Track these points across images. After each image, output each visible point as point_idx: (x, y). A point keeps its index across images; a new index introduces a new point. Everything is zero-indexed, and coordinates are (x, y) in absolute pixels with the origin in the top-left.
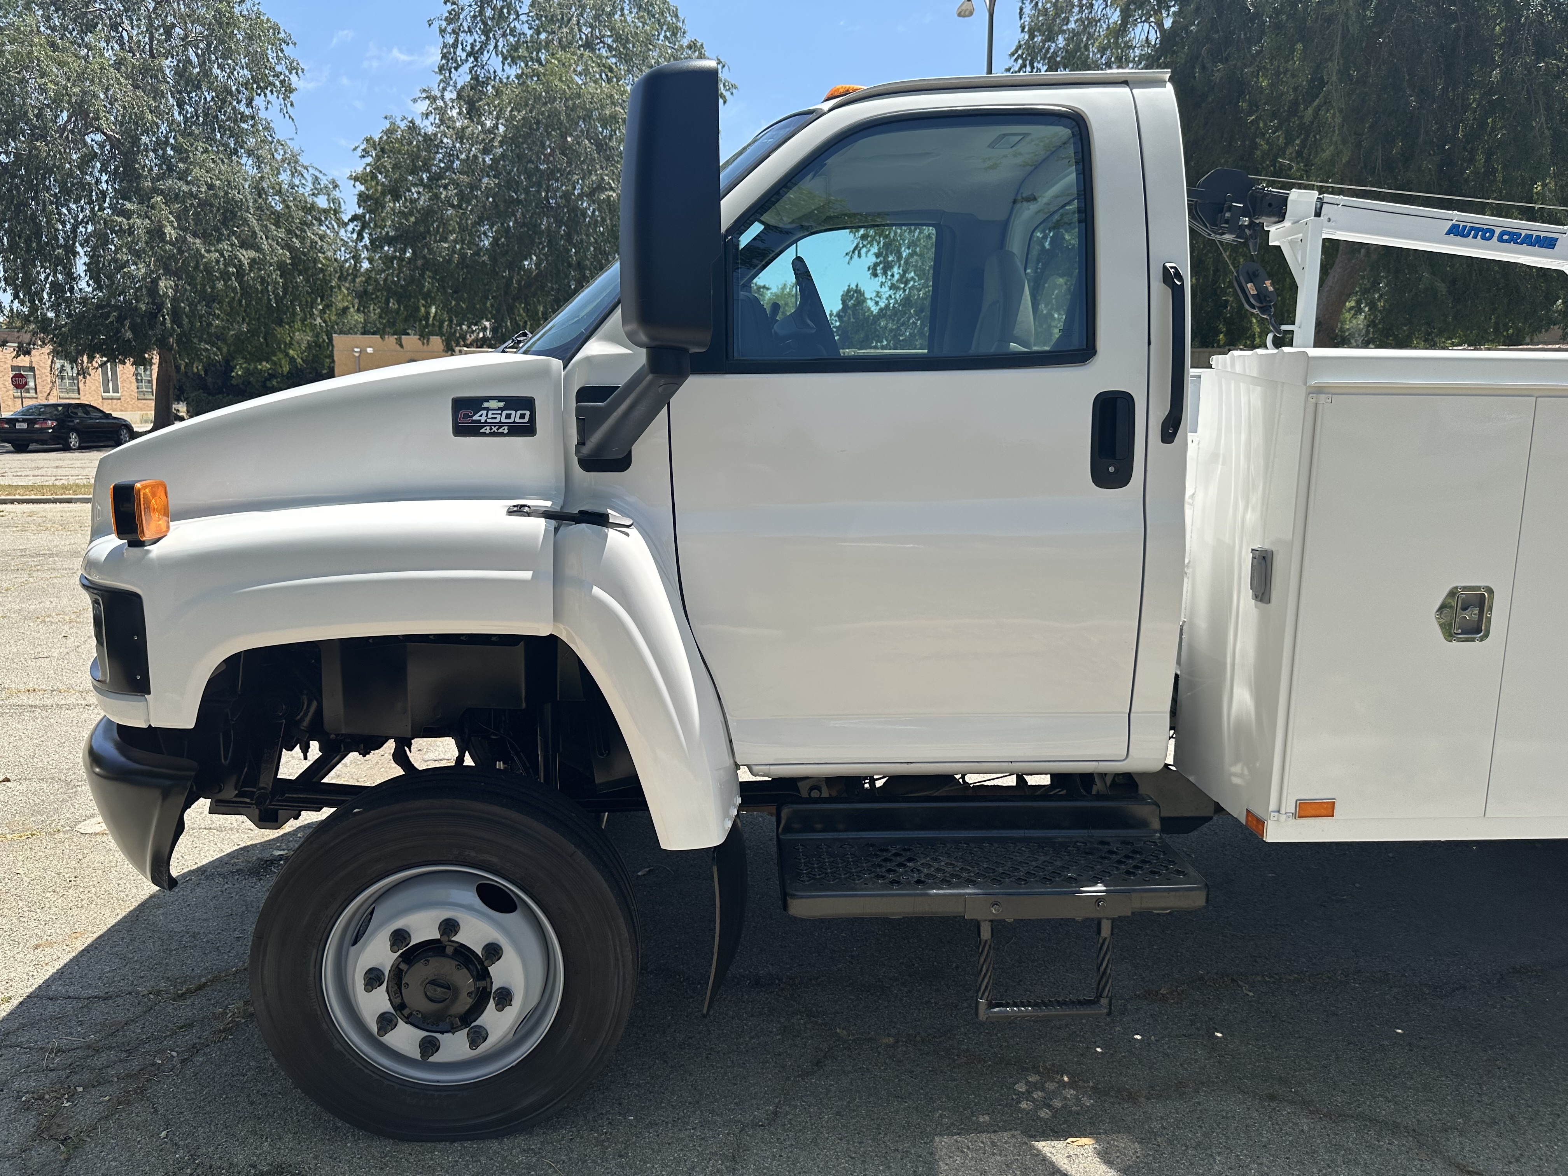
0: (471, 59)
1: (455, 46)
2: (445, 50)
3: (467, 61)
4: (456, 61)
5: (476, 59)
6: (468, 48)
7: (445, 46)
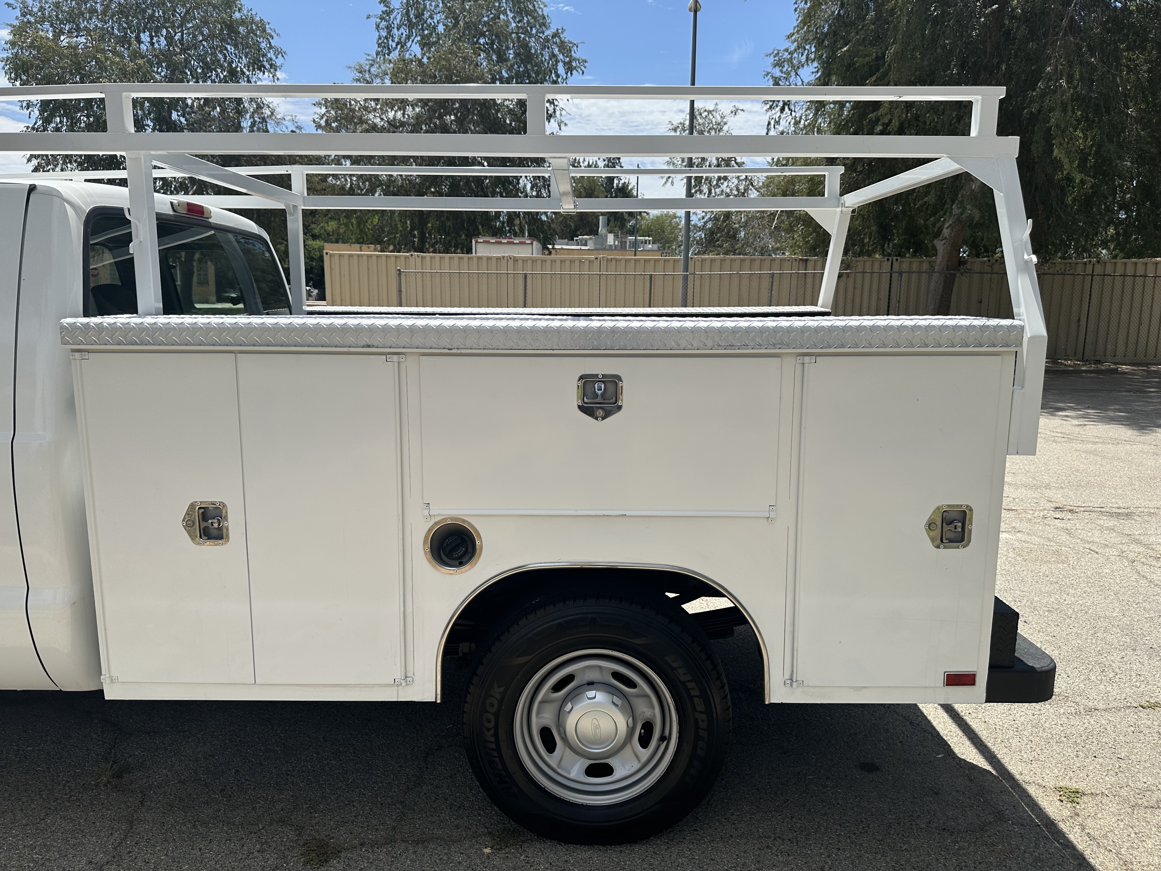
0: (399, 47)
1: (386, 38)
2: (380, 41)
3: (396, 48)
4: (389, 49)
5: (402, 47)
6: (396, 40)
7: (380, 38)
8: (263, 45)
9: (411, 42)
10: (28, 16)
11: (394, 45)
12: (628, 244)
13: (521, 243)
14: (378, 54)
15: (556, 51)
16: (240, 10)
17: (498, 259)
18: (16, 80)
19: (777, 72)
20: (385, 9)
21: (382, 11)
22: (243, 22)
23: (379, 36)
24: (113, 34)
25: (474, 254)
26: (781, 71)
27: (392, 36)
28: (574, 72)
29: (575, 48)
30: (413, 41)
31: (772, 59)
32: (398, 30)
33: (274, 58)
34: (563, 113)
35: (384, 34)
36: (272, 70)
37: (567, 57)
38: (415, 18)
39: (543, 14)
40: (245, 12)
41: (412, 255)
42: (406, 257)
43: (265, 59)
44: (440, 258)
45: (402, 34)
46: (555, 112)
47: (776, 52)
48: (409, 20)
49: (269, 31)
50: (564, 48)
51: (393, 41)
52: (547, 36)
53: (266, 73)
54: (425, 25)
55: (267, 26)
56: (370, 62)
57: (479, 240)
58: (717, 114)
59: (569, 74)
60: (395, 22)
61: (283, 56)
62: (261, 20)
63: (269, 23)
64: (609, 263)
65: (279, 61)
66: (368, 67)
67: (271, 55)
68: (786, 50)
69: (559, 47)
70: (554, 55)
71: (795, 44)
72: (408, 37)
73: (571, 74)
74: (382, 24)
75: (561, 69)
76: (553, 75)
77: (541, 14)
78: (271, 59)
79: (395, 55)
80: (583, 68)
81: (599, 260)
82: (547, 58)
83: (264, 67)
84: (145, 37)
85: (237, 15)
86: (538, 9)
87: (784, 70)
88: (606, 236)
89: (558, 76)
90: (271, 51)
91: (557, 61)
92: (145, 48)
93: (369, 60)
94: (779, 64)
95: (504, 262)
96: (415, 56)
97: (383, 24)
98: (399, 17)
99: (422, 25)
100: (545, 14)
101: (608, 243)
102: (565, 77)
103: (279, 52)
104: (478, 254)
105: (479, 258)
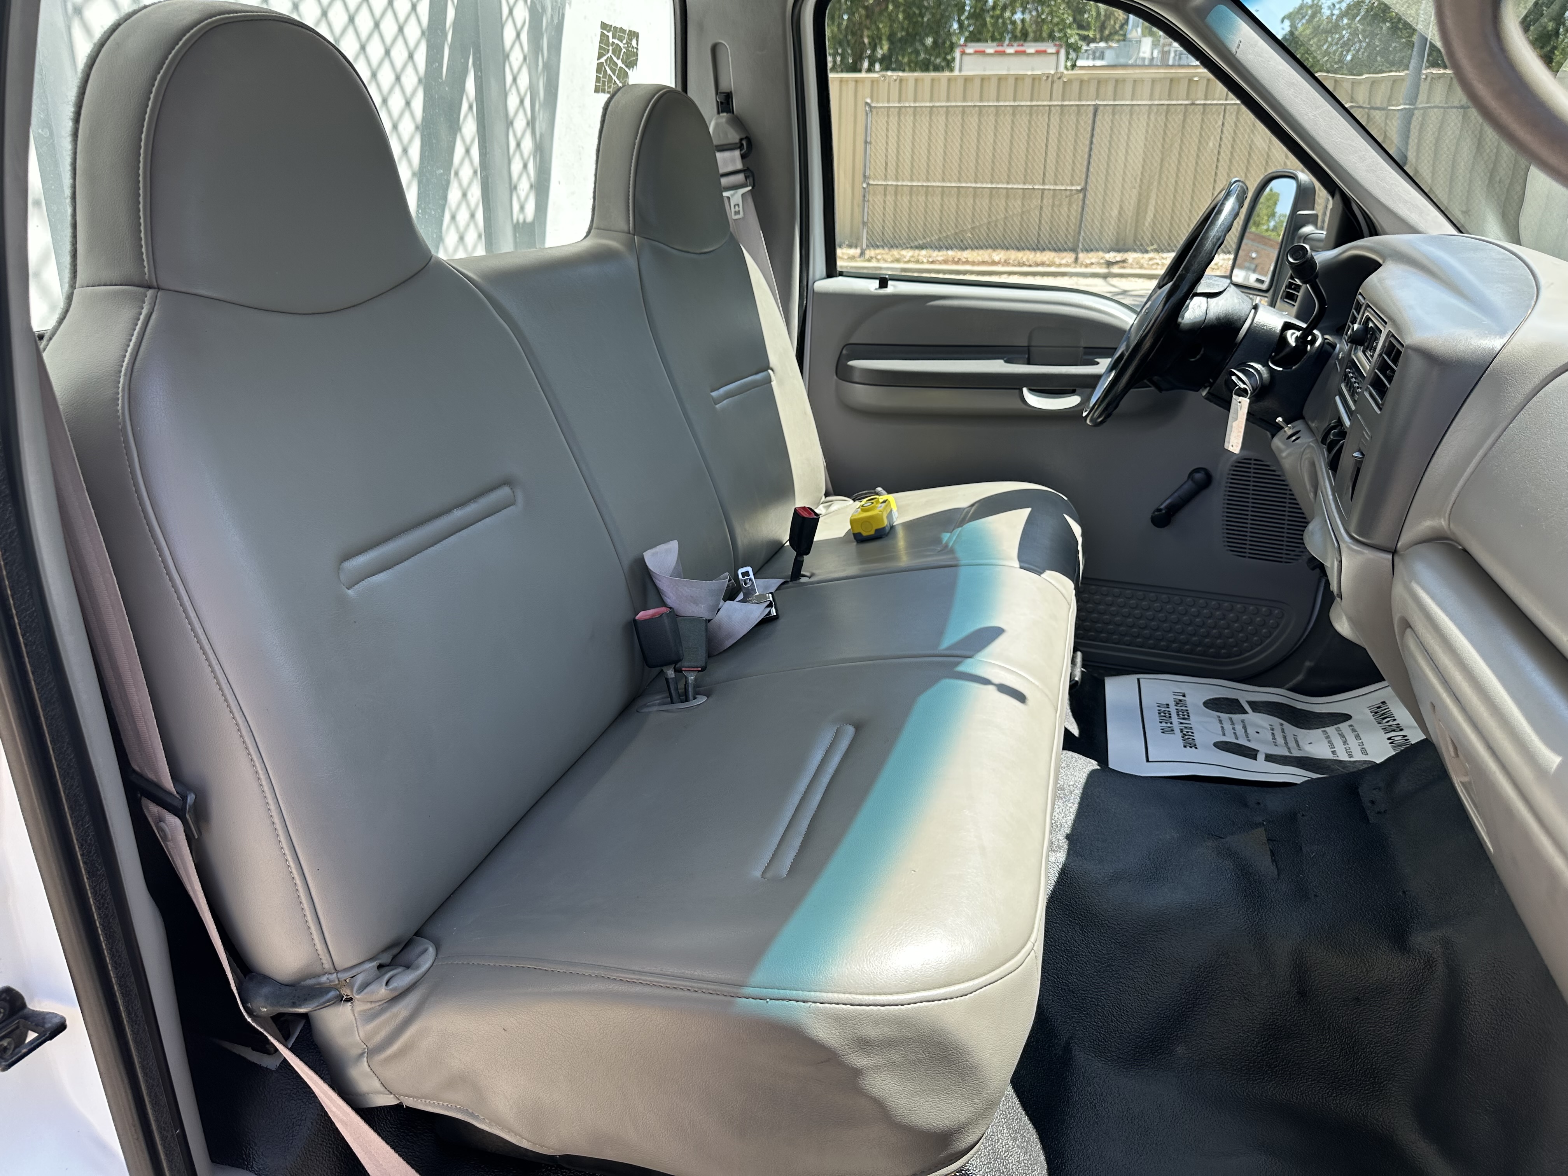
13: (1038, 53)
17: (1035, 79)
57: (968, 50)
88: (1139, 42)
101: (1141, 55)
104: (963, 73)
105: (967, 80)
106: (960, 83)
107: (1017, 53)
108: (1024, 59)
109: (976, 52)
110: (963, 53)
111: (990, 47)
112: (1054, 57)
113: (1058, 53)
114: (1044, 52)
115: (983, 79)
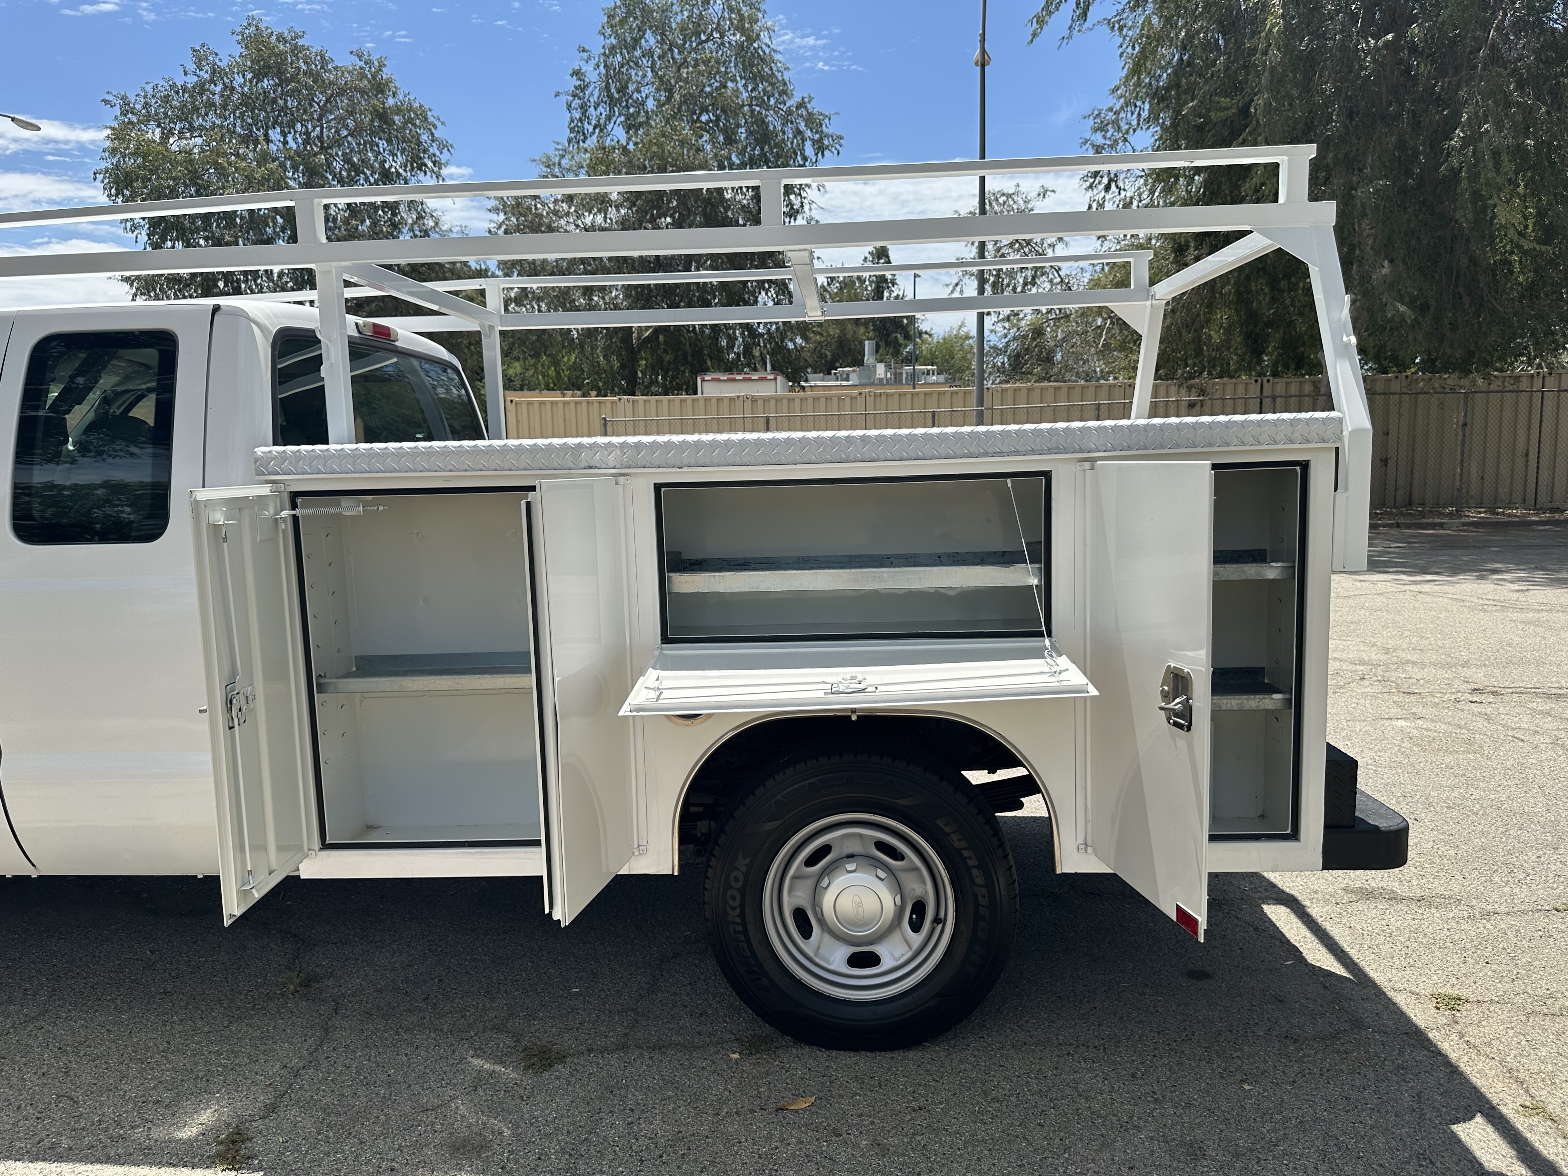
8: (424, 137)
9: (612, 124)
10: (130, 115)
11: (591, 129)
12: (904, 376)
13: (761, 379)
14: (569, 141)
15: (802, 126)
16: (394, 95)
17: (731, 399)
18: (117, 195)
19: (1098, 139)
20: (579, 82)
21: (575, 87)
22: (398, 110)
23: (571, 118)
24: (234, 132)
25: (699, 395)
26: (1105, 137)
27: (588, 118)
28: (827, 153)
29: (827, 120)
30: (615, 123)
31: (1091, 122)
32: (596, 109)
33: (438, 153)
34: (814, 206)
35: (577, 115)
36: (436, 169)
37: (817, 132)
38: (618, 93)
39: (783, 80)
40: (401, 98)
41: (620, 399)
42: (612, 402)
43: (426, 156)
44: (657, 401)
45: (601, 114)
46: (802, 206)
47: (1096, 112)
48: (610, 96)
49: (431, 119)
50: (812, 121)
51: (589, 123)
52: (789, 107)
53: (429, 173)
54: (630, 101)
55: (429, 113)
56: (561, 152)
57: (707, 378)
58: (1019, 199)
59: (820, 155)
60: (591, 99)
61: (449, 150)
62: (421, 106)
63: (430, 110)
64: (878, 399)
65: (444, 157)
66: (557, 159)
67: (434, 149)
68: (1111, 109)
69: (806, 121)
70: (798, 132)
71: (1122, 100)
72: (609, 118)
73: (823, 155)
74: (574, 102)
75: (809, 150)
76: (799, 158)
77: (780, 78)
78: (434, 155)
79: (592, 142)
80: (838, 146)
81: (864, 395)
82: (790, 136)
83: (426, 165)
84: (275, 134)
85: (391, 102)
86: (776, 73)
87: (1109, 135)
88: (875, 367)
89: (805, 159)
90: (434, 144)
91: (804, 140)
92: (275, 148)
93: (559, 150)
94: (1101, 128)
95: (739, 404)
96: (618, 142)
97: (577, 102)
98: (596, 93)
99: (627, 101)
100: (786, 79)
101: (878, 376)
102: (814, 160)
103: (444, 146)
104: (704, 395)
105: (707, 400)
106: (702, 402)
107: (744, 380)
108: (750, 384)
109: (713, 380)
110: (703, 380)
111: (724, 375)
112: (773, 382)
113: (775, 379)
114: (765, 379)
115: (719, 399)
